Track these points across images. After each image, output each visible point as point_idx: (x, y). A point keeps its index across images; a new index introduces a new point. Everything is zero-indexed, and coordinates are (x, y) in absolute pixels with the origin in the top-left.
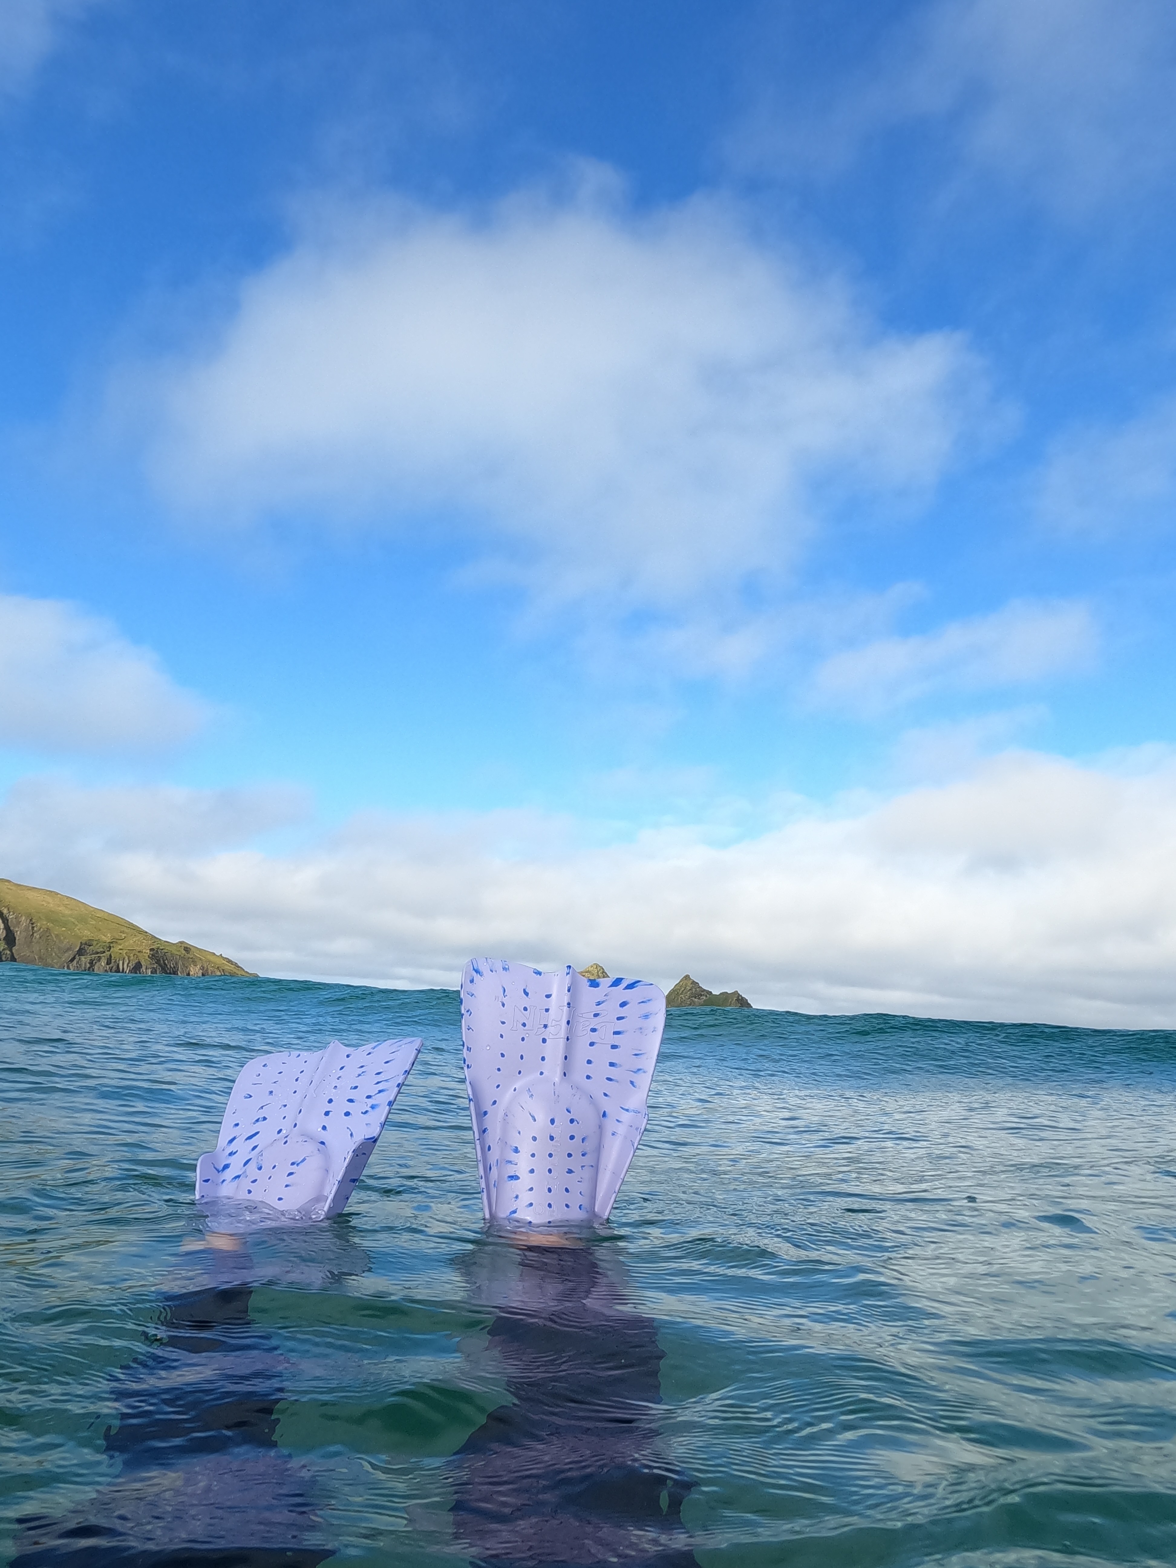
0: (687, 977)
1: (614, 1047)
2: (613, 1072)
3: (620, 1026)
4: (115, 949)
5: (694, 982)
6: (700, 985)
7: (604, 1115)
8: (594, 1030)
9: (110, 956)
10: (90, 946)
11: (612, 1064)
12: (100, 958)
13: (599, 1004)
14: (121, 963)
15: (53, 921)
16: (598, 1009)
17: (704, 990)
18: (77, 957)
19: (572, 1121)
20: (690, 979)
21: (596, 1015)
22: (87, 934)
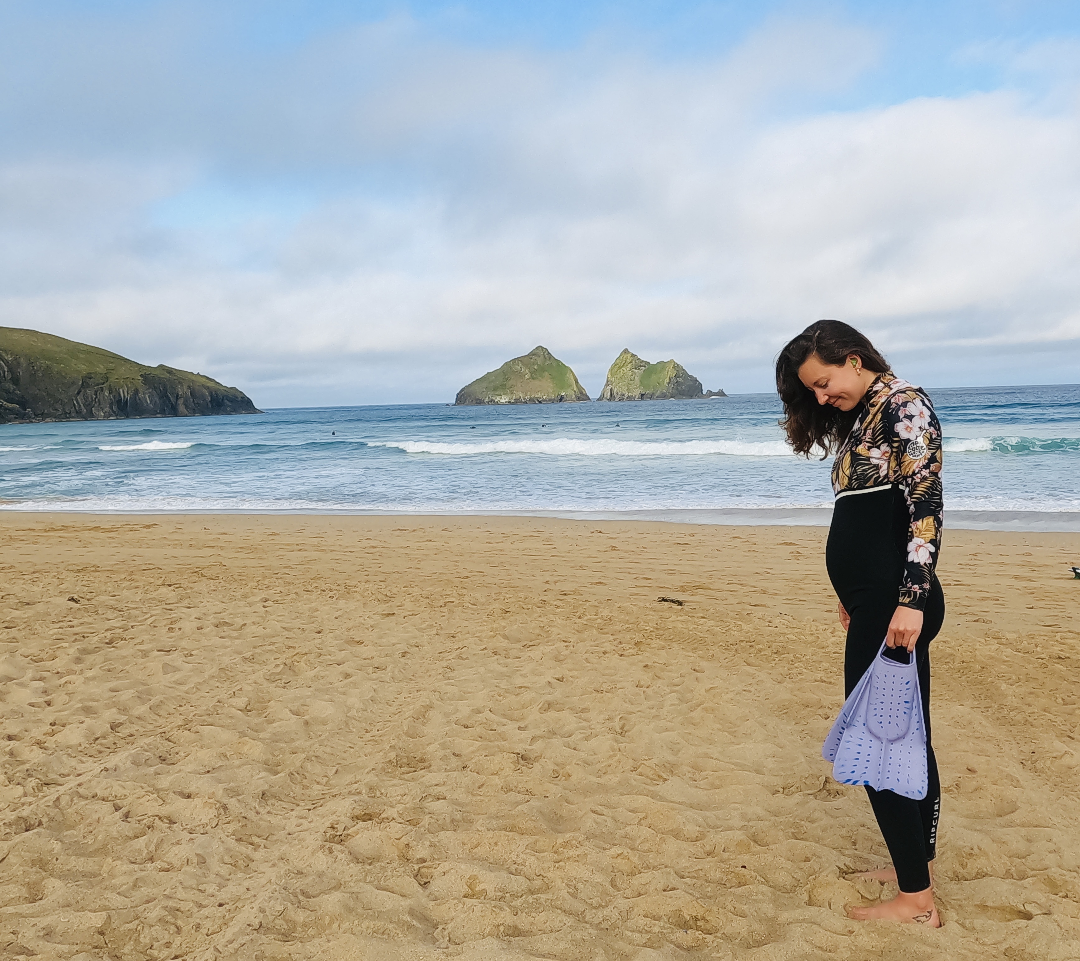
0: (626, 351)
1: (859, 753)
2: (860, 742)
3: (856, 762)
4: (112, 379)
5: (633, 355)
6: (639, 357)
7: (864, 724)
8: (868, 761)
9: (110, 385)
10: (90, 378)
11: (860, 745)
12: (102, 389)
13: (865, 773)
14: (121, 390)
15: (49, 359)
16: (866, 770)
17: (643, 361)
18: (83, 390)
19: (881, 723)
20: (629, 352)
21: (866, 768)
22: (83, 368)
